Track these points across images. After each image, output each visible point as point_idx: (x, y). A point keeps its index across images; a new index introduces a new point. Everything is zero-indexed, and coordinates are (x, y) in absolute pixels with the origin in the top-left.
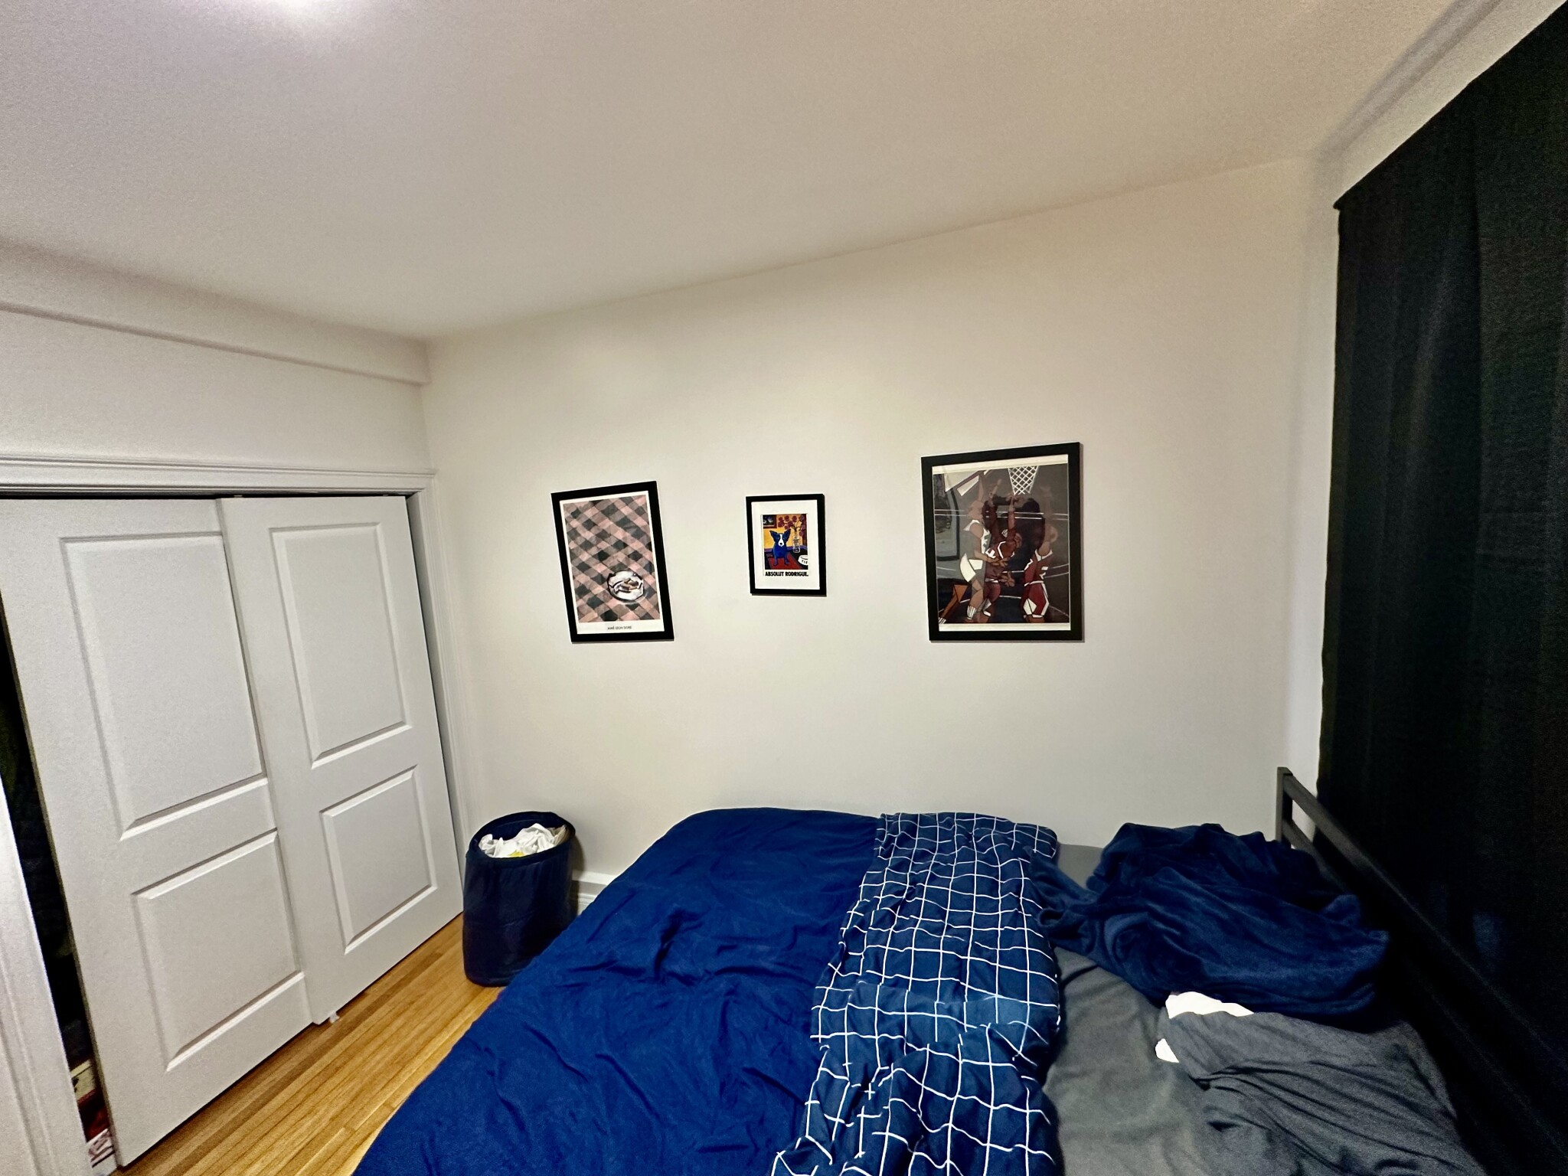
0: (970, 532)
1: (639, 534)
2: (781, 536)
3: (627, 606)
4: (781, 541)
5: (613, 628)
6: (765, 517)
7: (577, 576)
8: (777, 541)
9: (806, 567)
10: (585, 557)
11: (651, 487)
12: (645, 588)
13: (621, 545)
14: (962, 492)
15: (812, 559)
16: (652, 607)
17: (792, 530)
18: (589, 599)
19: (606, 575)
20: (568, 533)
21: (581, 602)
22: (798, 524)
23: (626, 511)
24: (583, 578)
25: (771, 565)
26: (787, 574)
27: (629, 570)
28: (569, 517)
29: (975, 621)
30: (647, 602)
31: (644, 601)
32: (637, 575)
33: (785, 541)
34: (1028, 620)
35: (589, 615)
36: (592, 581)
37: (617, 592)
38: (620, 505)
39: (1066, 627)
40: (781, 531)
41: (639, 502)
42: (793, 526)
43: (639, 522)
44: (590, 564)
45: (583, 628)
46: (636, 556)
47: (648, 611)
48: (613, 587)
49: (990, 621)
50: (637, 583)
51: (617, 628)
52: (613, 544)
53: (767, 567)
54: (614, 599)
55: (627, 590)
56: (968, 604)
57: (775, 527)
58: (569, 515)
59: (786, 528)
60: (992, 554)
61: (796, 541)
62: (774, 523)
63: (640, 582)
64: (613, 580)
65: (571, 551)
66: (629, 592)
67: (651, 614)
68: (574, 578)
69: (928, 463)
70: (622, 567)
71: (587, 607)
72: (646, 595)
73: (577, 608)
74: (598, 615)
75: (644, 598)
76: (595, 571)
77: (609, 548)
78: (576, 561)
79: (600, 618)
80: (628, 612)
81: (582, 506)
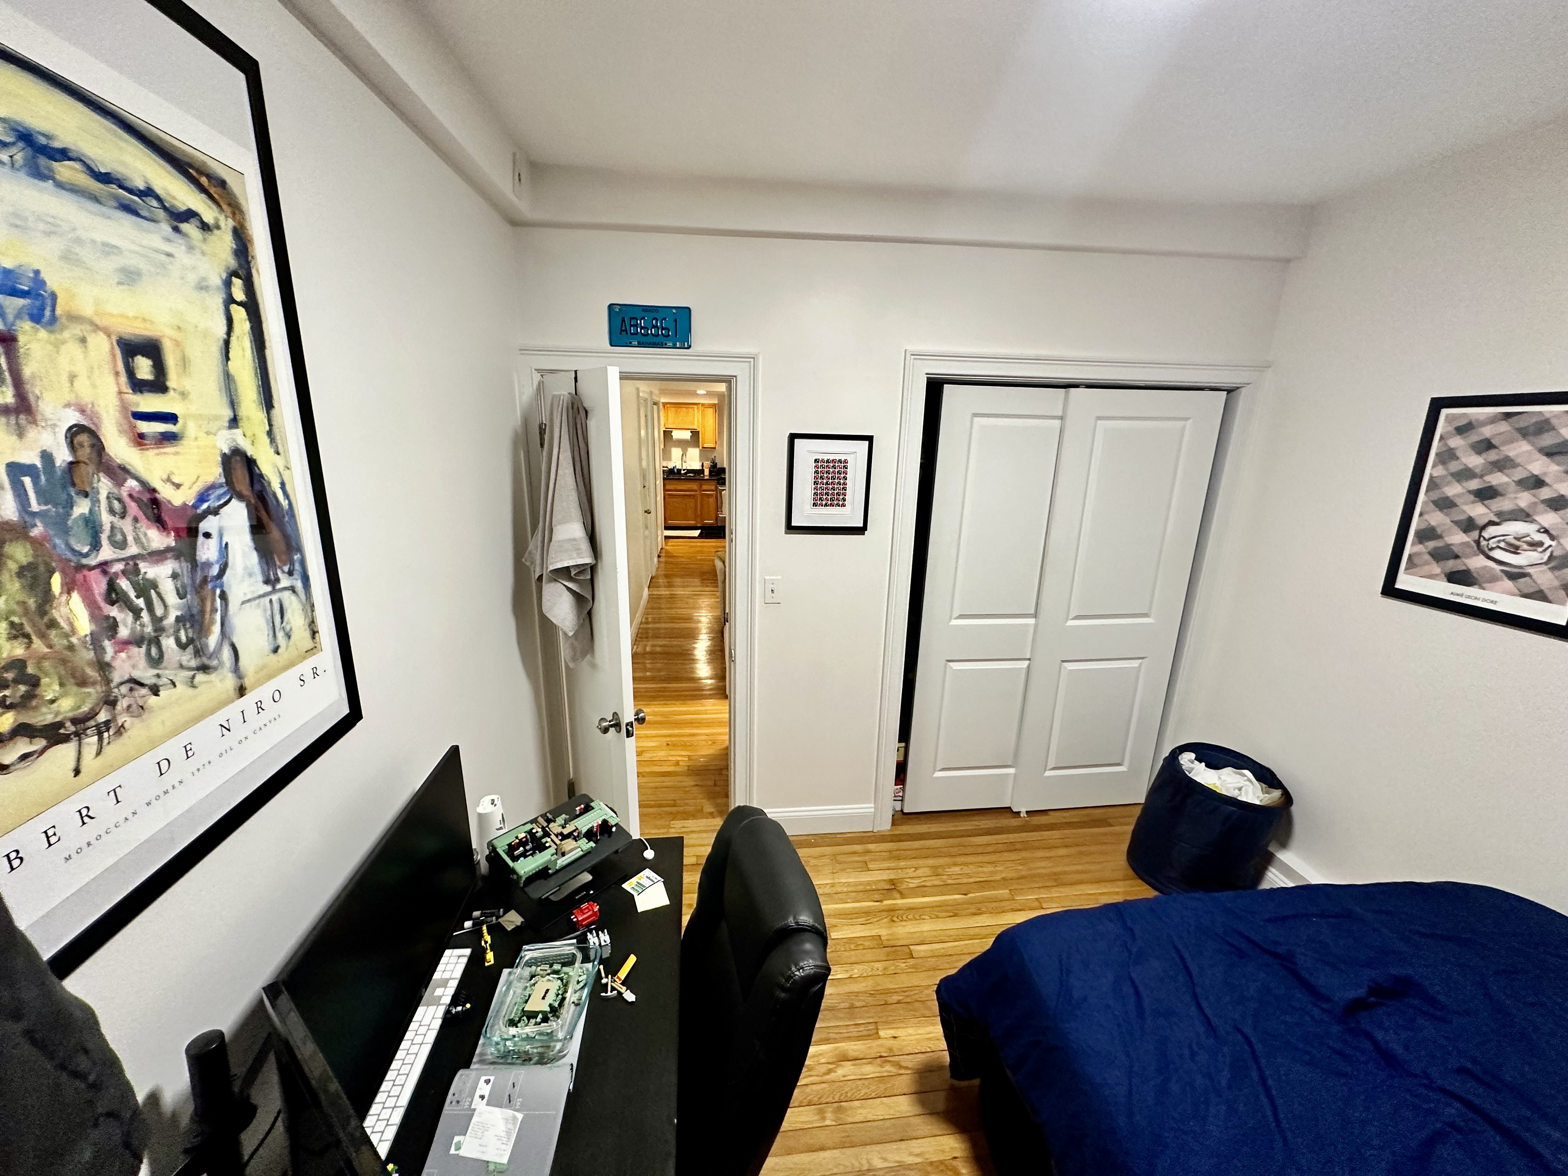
3: (1502, 571)
5: (1461, 595)
7: (1427, 513)
10: (1453, 490)
12: (1555, 554)
13: (1532, 483)
18: (1436, 548)
19: (1481, 522)
20: (1437, 454)
21: (1419, 548)
24: (1437, 519)
27: (1534, 521)
28: (1447, 433)
30: (1549, 575)
32: (1546, 531)
35: (1426, 568)
36: (1452, 524)
37: (1492, 549)
38: (1564, 423)
44: (1458, 501)
45: (1404, 582)
46: (1559, 504)
47: (1544, 588)
48: (1488, 540)
50: (1541, 544)
51: (1469, 597)
52: (1516, 479)
54: (1482, 557)
55: (1514, 549)
58: (1450, 429)
63: (1548, 542)
64: (1490, 531)
65: (1431, 478)
66: (1518, 553)
67: (1548, 594)
68: (1421, 515)
70: (1519, 515)
71: (1428, 557)
72: (1550, 566)
73: (1410, 556)
74: (1442, 572)
75: (1544, 567)
76: (1464, 512)
77: (1506, 483)
78: (1435, 495)
79: (1443, 576)
80: (1502, 580)
81: (1482, 418)
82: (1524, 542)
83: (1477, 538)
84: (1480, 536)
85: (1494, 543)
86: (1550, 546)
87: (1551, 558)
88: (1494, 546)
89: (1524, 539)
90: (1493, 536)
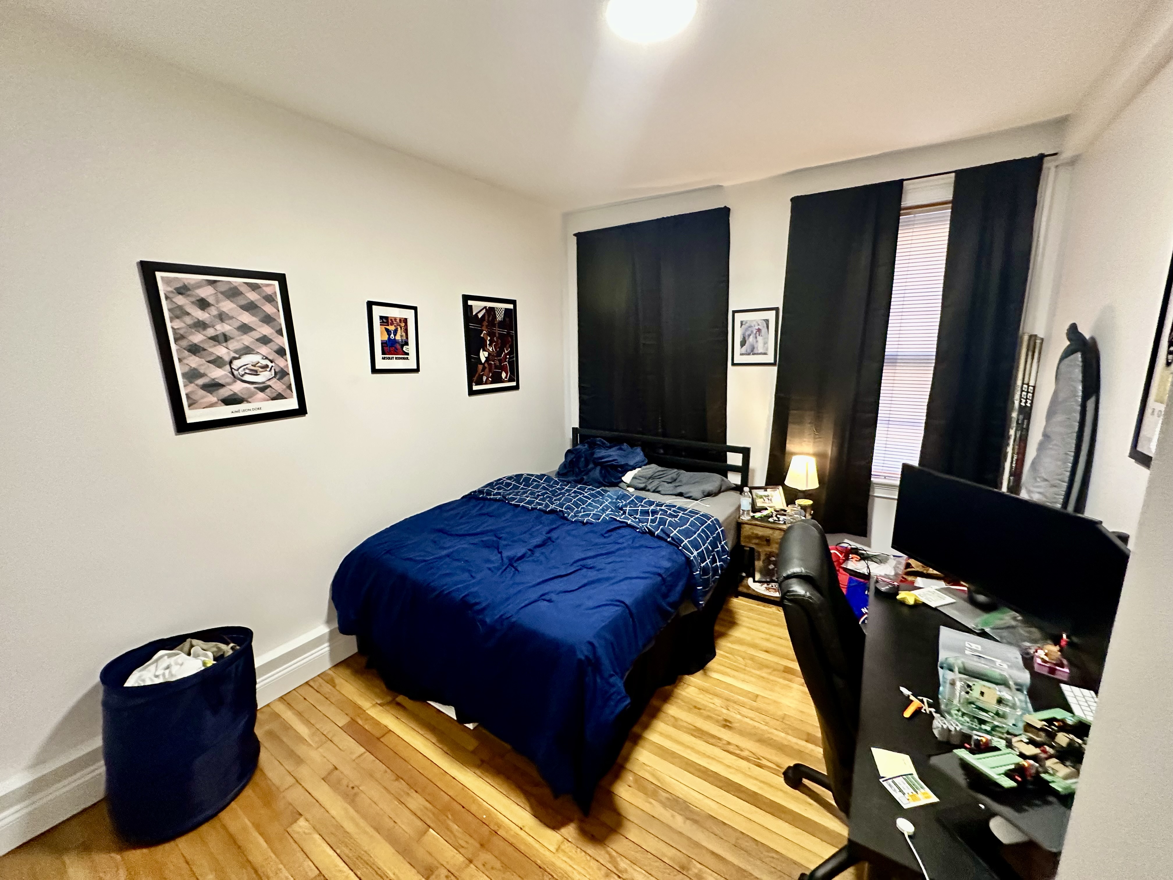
0: (483, 337)
1: (268, 320)
2: (392, 331)
3: (255, 388)
4: (392, 335)
5: (239, 411)
6: (381, 318)
7: (184, 358)
8: (389, 335)
9: (408, 354)
10: (197, 338)
11: (281, 279)
12: (277, 370)
13: (245, 329)
14: (480, 316)
15: (411, 348)
16: (284, 387)
17: (399, 329)
18: (205, 384)
19: (227, 359)
20: (168, 310)
21: (192, 387)
22: (403, 324)
23: (253, 296)
24: (194, 362)
25: (386, 351)
26: (396, 358)
27: (258, 353)
28: (170, 293)
29: (486, 383)
30: (279, 383)
31: (275, 382)
32: (267, 358)
33: (395, 335)
34: (502, 381)
35: (204, 400)
36: (208, 363)
37: (243, 376)
38: (244, 289)
39: (514, 384)
40: (392, 328)
41: (268, 291)
42: (400, 325)
43: (269, 309)
44: (205, 346)
45: (192, 416)
46: (265, 340)
47: (280, 391)
48: (238, 370)
49: (492, 383)
50: (267, 366)
52: (236, 327)
53: (383, 353)
54: (239, 382)
55: (255, 373)
56: (483, 375)
57: (388, 325)
58: (171, 289)
59: (395, 326)
60: (491, 349)
61: (402, 336)
62: (387, 322)
63: (270, 364)
64: (236, 364)
65: (174, 331)
66: (259, 374)
67: (283, 394)
68: (180, 360)
69: (466, 298)
70: (248, 350)
71: (202, 392)
72: (277, 377)
73: (187, 395)
74: (218, 400)
75: (275, 380)
76: (212, 353)
77: (230, 330)
78: (184, 343)
79: (220, 402)
80: (257, 393)
81: (192, 282)
82: (258, 367)
83: (230, 370)
84: (231, 368)
85: (242, 371)
86: (272, 366)
87: (276, 373)
88: (243, 373)
89: (257, 365)
90: (239, 366)
